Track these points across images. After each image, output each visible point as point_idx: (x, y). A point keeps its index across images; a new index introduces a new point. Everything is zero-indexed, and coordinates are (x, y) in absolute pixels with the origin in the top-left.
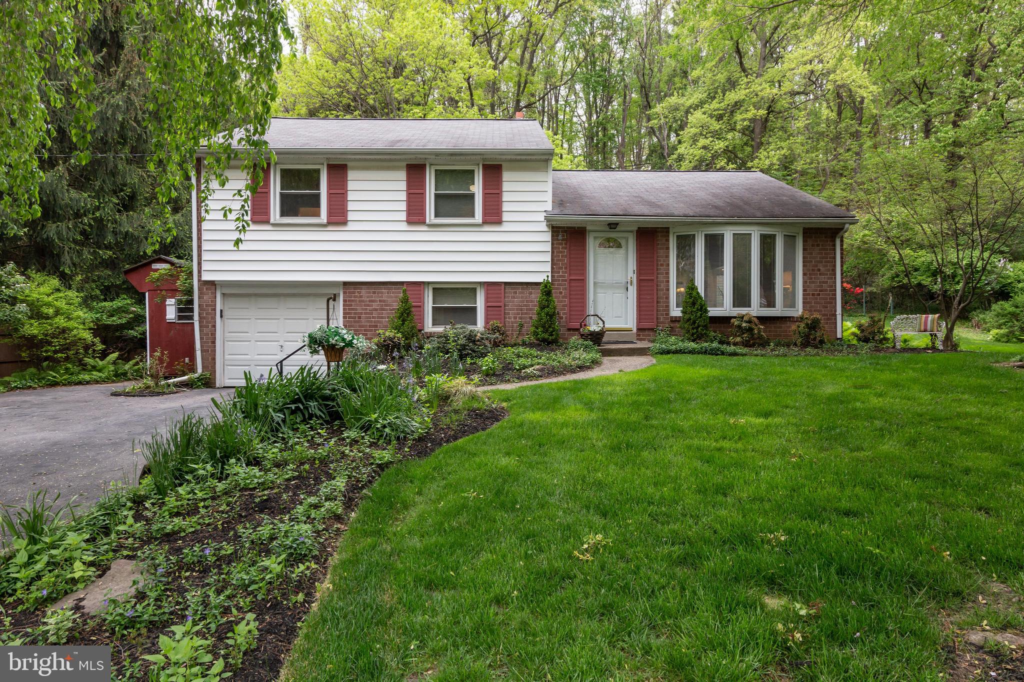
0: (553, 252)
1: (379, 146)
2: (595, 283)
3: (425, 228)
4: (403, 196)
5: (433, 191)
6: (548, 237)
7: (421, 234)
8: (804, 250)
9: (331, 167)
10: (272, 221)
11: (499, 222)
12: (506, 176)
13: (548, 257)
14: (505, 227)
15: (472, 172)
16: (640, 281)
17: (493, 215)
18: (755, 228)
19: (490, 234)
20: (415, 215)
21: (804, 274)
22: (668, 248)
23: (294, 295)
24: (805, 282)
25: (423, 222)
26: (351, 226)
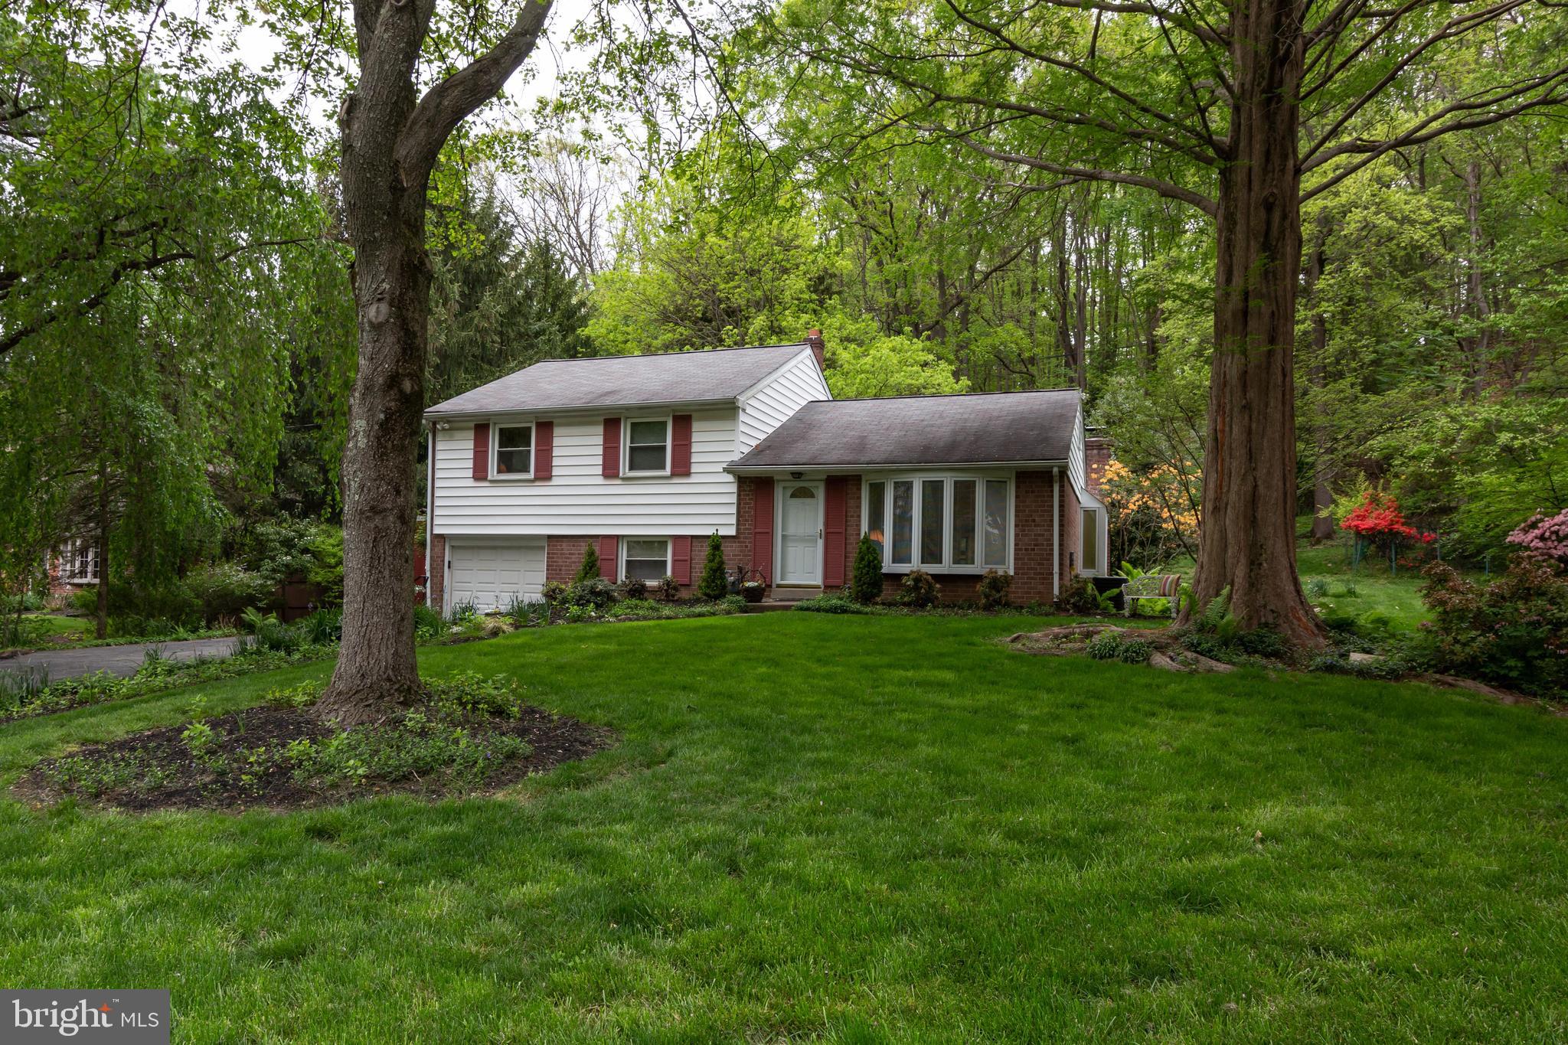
0: (739, 504)
1: (578, 404)
2: (784, 537)
3: (619, 482)
4: (600, 450)
5: (628, 444)
6: (734, 488)
7: (616, 488)
8: (1017, 497)
9: (539, 425)
10: (490, 477)
11: (687, 473)
12: (696, 426)
13: (733, 509)
14: (693, 479)
15: (664, 424)
16: (827, 534)
17: (682, 468)
18: (948, 474)
19: (679, 486)
20: (610, 470)
21: (1016, 526)
22: (859, 498)
23: (519, 548)
24: (1016, 535)
25: (616, 476)
26: (555, 481)
